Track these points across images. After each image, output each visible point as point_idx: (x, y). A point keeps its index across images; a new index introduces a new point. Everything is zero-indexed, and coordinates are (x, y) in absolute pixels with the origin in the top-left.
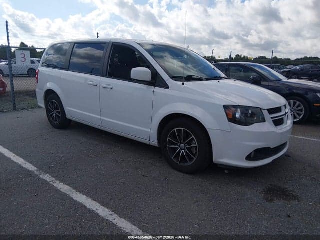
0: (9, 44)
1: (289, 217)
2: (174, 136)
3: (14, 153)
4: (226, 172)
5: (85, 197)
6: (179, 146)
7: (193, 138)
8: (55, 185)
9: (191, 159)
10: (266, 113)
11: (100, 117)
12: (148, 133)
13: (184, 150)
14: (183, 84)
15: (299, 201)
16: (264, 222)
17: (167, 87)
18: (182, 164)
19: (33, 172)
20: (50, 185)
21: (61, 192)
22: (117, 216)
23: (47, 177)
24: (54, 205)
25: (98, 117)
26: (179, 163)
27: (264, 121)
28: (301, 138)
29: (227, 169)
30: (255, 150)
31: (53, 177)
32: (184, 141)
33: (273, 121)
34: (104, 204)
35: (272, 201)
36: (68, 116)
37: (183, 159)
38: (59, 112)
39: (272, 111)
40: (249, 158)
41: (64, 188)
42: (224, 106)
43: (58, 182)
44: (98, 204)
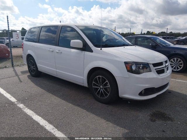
0: (9, 28)
1: (164, 132)
2: (96, 81)
3: (6, 91)
4: (129, 102)
5: (40, 117)
6: (100, 87)
7: (107, 82)
8: (25, 110)
9: (106, 95)
10: (151, 66)
11: (56, 70)
12: (82, 79)
13: (102, 89)
14: (101, 49)
15: (172, 121)
16: (147, 135)
17: (92, 51)
18: (102, 98)
19: (14, 102)
20: (22, 110)
21: (27, 114)
22: (56, 129)
23: (21, 106)
24: (21, 122)
25: (54, 70)
26: (99, 97)
27: (150, 71)
28: (180, 81)
29: (129, 101)
30: (145, 89)
31: (25, 105)
32: (102, 84)
33: (156, 71)
34: (50, 122)
35: (154, 121)
36: (39, 69)
37: (102, 95)
38: (34, 67)
39: (155, 65)
40: (141, 94)
41: (29, 112)
42: (124, 62)
43: (27, 108)
44: (47, 122)
